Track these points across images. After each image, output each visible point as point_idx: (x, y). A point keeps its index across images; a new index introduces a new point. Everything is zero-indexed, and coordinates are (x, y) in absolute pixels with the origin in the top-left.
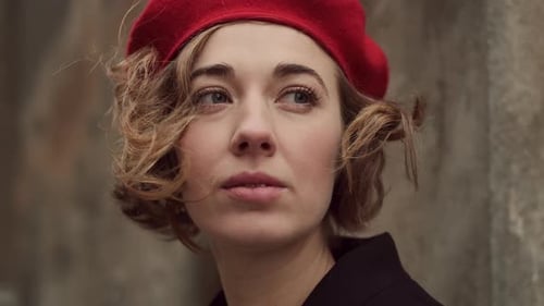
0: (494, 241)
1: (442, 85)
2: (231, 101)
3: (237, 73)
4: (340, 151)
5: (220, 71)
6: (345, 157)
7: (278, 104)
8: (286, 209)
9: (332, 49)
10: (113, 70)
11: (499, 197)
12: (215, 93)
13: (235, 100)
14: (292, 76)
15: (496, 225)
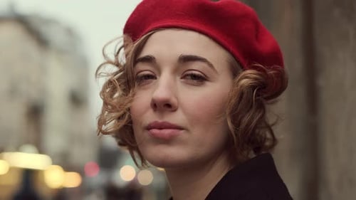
3: (157, 61)
8: (183, 143)
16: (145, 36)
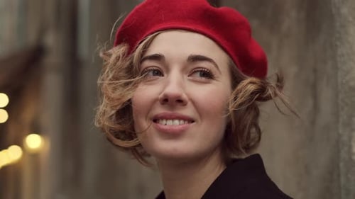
0: (341, 165)
1: (315, 71)
2: (163, 76)
3: (166, 59)
4: (228, 105)
5: (157, 57)
6: (231, 109)
7: (190, 78)
9: (227, 47)
10: (104, 54)
11: (345, 138)
12: (154, 70)
13: (165, 75)
14: (198, 62)
15: (343, 155)
16: (152, 36)
